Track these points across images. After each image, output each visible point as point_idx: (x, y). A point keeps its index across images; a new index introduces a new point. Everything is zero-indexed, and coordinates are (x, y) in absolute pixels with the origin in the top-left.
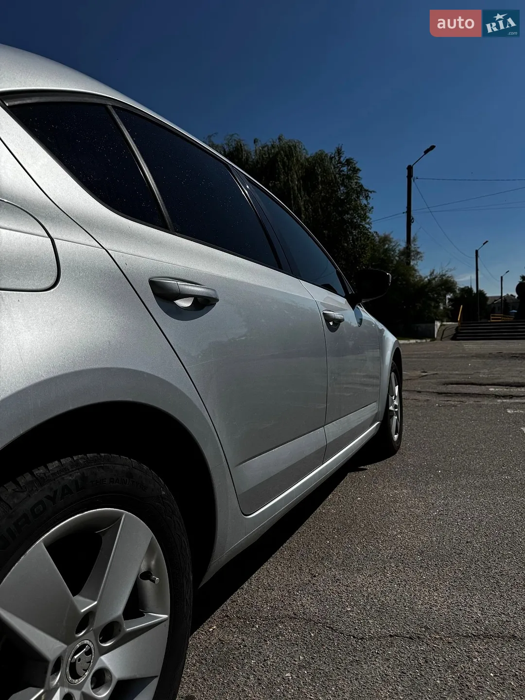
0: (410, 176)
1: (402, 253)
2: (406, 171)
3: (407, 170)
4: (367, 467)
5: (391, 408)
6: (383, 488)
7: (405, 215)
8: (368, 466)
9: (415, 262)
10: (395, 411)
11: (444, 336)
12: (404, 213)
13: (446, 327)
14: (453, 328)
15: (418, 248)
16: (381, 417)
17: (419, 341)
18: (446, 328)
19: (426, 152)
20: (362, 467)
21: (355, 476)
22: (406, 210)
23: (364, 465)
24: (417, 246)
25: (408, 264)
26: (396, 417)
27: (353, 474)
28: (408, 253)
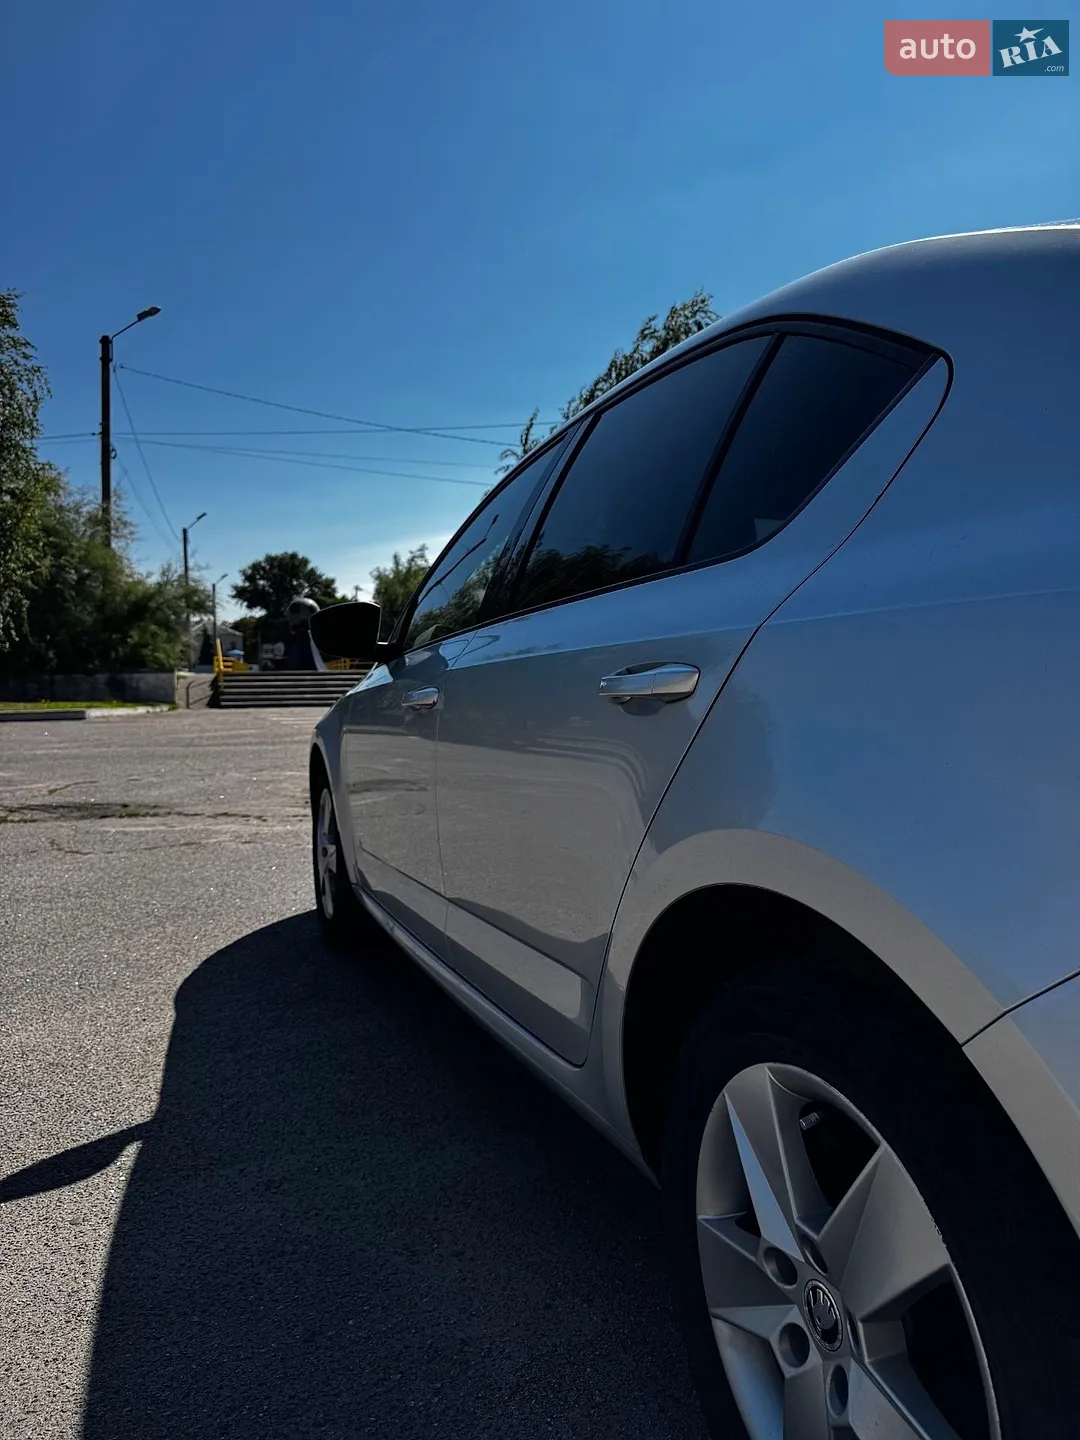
0: (106, 359)
1: (93, 520)
2: (99, 347)
3: (100, 345)
7: (98, 438)
9: (122, 543)
11: (191, 701)
12: (93, 434)
13: (188, 681)
14: (205, 683)
15: (124, 513)
17: (151, 709)
18: (190, 684)
19: (141, 317)
22: (100, 430)
24: (124, 510)
25: (107, 544)
28: (103, 521)
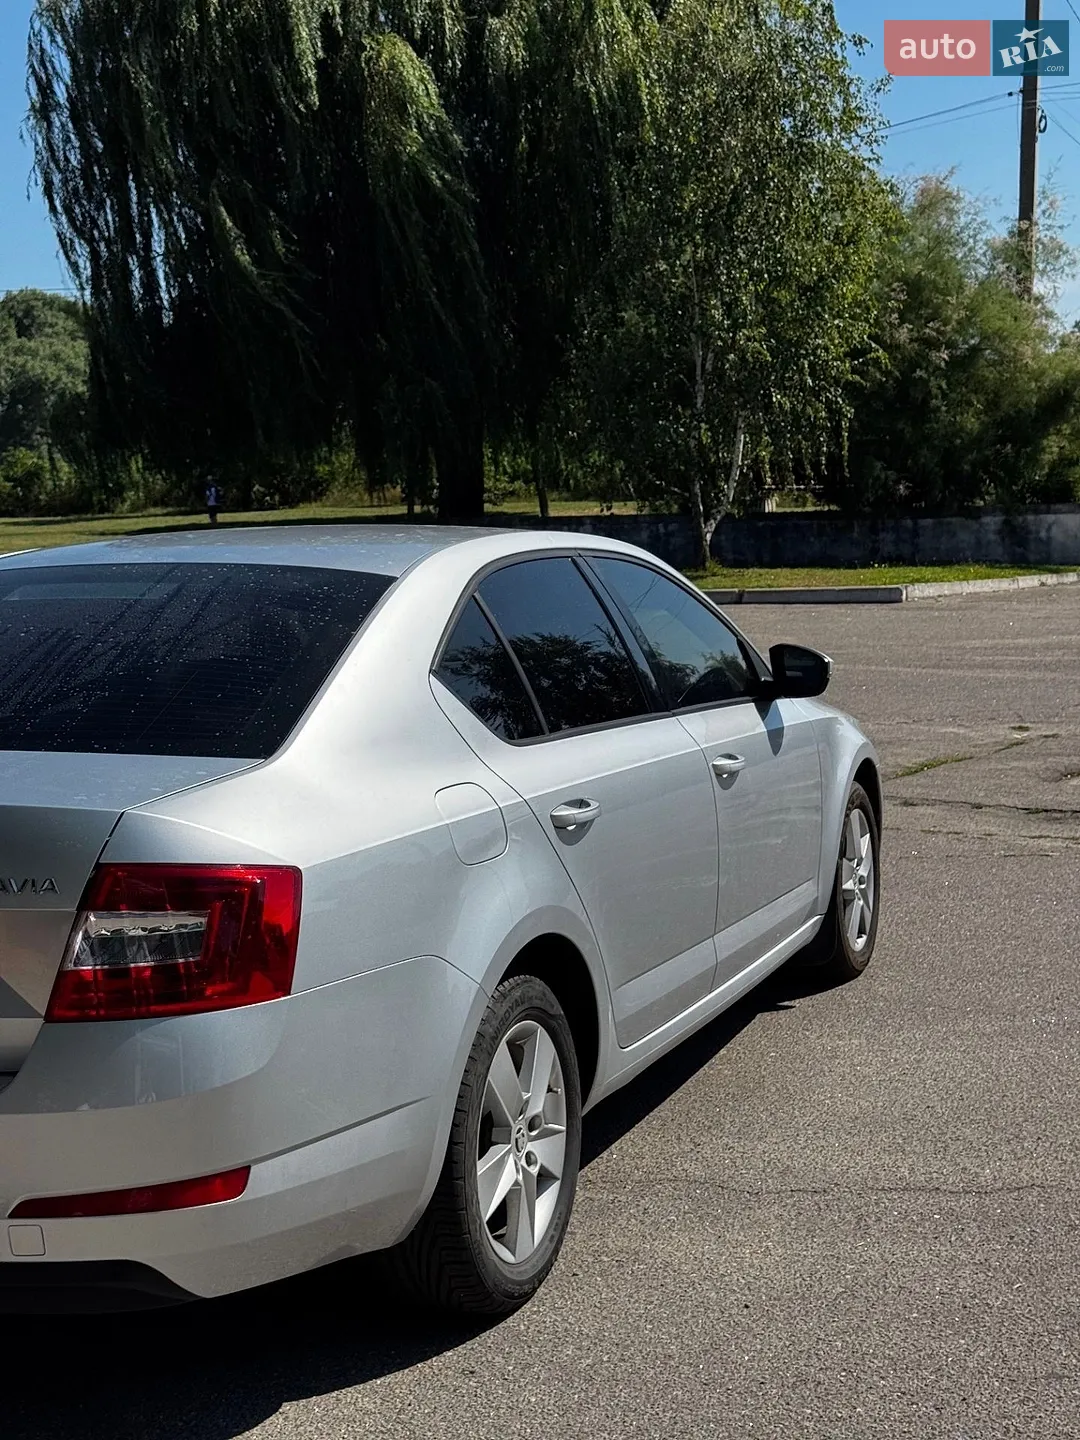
4: (796, 1003)
5: (848, 885)
6: (818, 1038)
8: (797, 1001)
10: (860, 890)
16: (824, 907)
20: (786, 1003)
21: (772, 1019)
23: (790, 1000)
26: (861, 902)
27: (767, 1016)
